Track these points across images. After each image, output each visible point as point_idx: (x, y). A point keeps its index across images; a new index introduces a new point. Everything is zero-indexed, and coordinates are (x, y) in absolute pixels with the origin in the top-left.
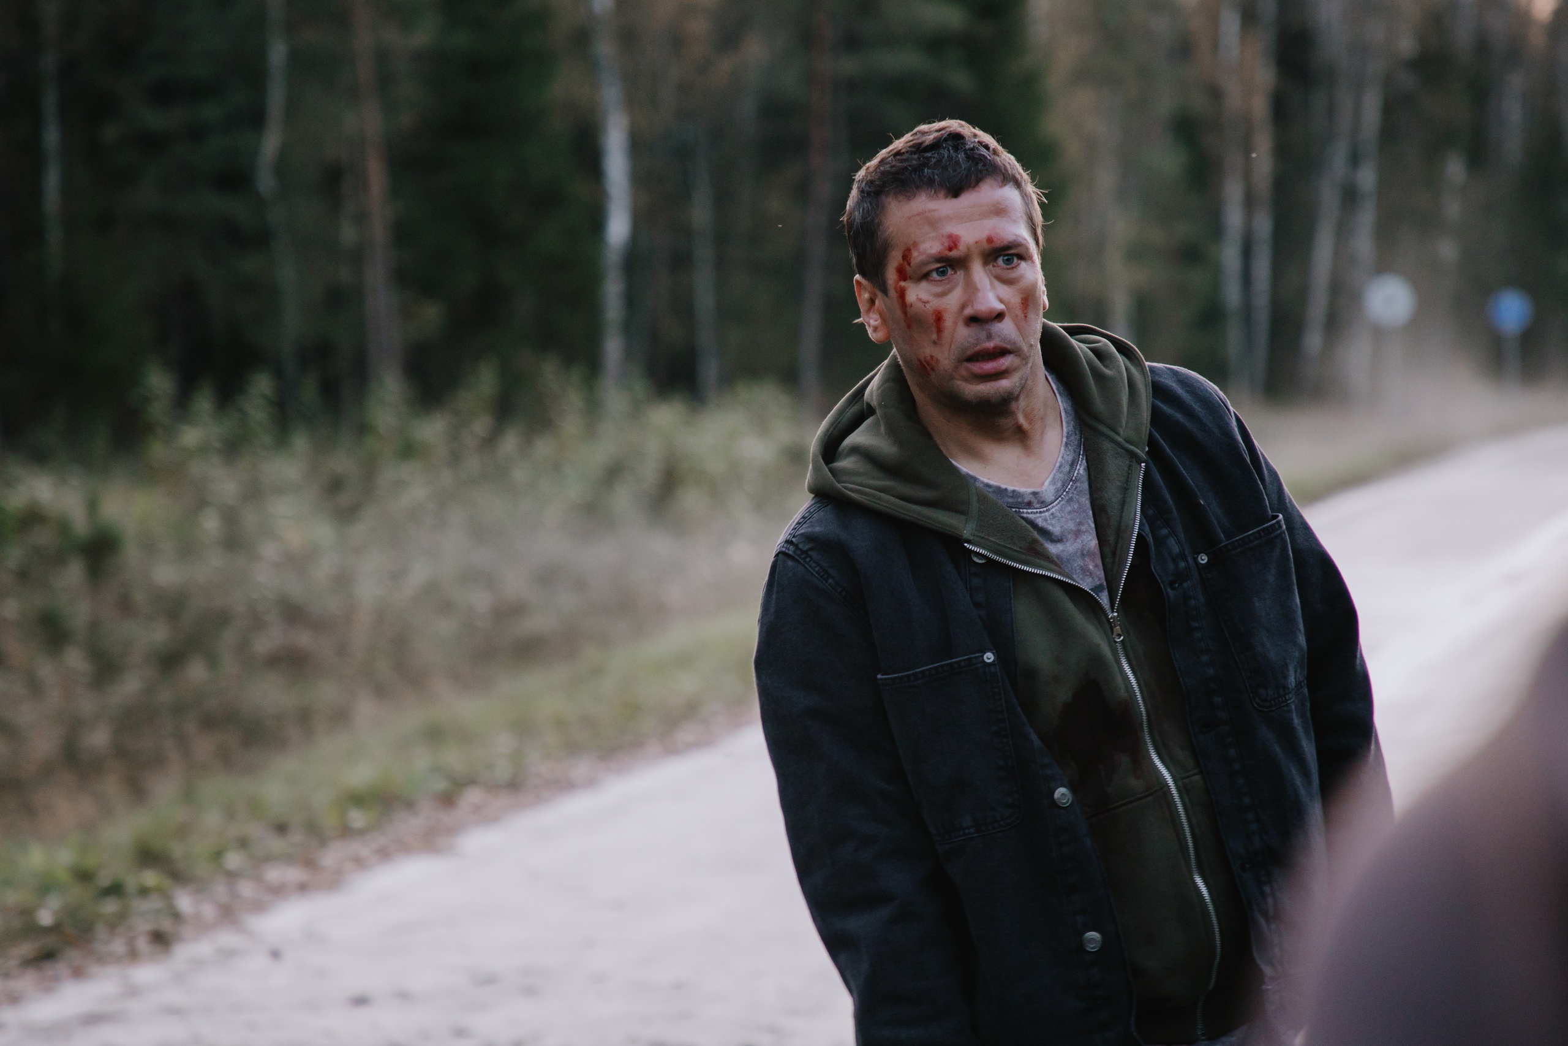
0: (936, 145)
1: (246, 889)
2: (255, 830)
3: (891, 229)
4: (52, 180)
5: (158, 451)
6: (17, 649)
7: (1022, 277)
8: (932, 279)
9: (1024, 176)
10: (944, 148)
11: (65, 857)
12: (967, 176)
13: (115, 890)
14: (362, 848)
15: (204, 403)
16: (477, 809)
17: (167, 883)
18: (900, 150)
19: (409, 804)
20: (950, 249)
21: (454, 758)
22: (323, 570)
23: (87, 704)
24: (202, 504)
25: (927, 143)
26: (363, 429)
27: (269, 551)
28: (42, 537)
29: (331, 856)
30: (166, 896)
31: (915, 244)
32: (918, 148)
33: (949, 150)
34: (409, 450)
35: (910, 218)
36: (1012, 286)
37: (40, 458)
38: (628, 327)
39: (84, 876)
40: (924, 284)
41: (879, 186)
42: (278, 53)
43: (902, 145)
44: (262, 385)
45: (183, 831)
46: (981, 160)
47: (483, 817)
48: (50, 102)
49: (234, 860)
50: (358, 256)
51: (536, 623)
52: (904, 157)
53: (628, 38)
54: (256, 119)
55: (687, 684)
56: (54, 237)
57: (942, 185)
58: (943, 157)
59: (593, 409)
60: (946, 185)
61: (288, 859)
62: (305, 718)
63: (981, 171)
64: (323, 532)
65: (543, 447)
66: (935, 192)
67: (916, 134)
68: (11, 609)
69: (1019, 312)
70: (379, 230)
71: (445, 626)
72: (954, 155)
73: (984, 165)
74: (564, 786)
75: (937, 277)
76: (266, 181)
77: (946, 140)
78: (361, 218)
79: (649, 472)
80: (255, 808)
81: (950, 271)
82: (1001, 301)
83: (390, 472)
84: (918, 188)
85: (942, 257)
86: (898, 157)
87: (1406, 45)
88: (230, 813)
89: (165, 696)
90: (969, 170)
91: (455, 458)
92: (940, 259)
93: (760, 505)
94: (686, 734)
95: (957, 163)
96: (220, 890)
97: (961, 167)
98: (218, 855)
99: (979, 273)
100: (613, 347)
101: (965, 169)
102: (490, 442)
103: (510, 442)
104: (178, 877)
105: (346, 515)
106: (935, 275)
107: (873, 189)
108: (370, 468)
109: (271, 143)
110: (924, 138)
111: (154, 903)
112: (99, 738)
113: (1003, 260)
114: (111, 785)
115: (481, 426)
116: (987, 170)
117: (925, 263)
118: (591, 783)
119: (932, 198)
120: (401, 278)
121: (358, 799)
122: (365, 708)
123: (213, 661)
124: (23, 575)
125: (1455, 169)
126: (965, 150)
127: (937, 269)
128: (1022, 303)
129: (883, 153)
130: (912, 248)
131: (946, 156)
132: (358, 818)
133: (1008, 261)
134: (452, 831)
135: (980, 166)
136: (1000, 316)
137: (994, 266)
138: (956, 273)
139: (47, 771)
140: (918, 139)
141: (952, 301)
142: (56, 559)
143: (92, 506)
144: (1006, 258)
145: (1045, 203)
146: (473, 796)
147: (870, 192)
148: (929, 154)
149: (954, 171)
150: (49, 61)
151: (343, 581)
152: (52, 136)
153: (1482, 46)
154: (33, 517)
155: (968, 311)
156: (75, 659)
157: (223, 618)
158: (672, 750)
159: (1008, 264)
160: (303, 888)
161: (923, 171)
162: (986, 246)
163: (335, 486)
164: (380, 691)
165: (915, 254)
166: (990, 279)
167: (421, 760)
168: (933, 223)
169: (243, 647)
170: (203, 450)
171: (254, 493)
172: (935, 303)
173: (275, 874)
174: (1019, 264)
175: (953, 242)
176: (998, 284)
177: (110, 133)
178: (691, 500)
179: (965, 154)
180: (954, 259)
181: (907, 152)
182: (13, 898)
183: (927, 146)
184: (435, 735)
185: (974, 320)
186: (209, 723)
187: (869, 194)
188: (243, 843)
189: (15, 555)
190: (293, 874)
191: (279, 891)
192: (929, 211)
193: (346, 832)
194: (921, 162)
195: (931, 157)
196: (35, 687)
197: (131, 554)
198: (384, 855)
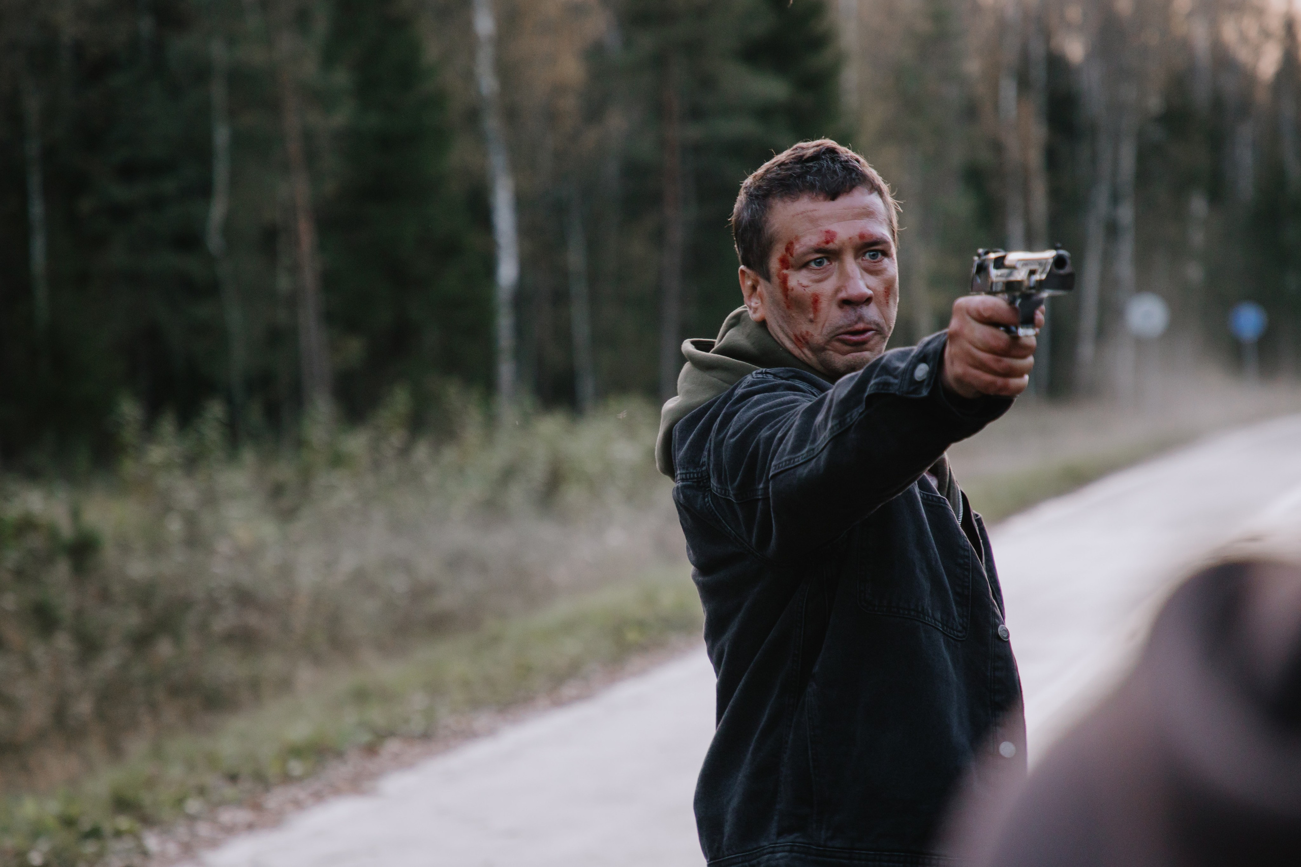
0: (816, 157)
1: (204, 829)
2: (211, 779)
3: (777, 226)
4: (38, 247)
5: (129, 467)
6: (14, 635)
7: (885, 269)
8: (811, 268)
9: (885, 187)
10: (823, 159)
11: (53, 807)
12: (843, 183)
13: (95, 833)
14: (298, 792)
15: (167, 426)
16: (396, 756)
17: (137, 826)
18: (784, 161)
19: (339, 755)
20: (827, 242)
21: (377, 715)
22: (269, 562)
23: (73, 680)
24: (167, 508)
25: (808, 155)
26: (300, 444)
27: (223, 547)
28: (35, 541)
29: (274, 800)
30: (137, 837)
31: (797, 238)
32: (800, 160)
33: (827, 161)
34: (338, 460)
35: (793, 216)
36: (878, 277)
37: (33, 475)
38: (518, 354)
39: (69, 822)
40: (804, 272)
41: (766, 190)
42: (222, 135)
43: (785, 157)
44: (215, 410)
45: (151, 783)
46: (854, 170)
47: (402, 764)
48: (35, 181)
49: (193, 805)
50: (293, 301)
51: (447, 601)
52: (788, 167)
53: (511, 114)
54: (205, 190)
55: (571, 647)
56: (41, 293)
57: (822, 189)
58: (823, 167)
59: (491, 421)
60: (826, 190)
61: (239, 803)
62: (255, 686)
63: (854, 179)
64: (268, 530)
65: (450, 454)
66: (816, 196)
67: (796, 149)
68: (10, 601)
69: (882, 299)
70: (309, 278)
71: (370, 606)
72: (832, 165)
73: (857, 174)
74: (469, 735)
75: (815, 266)
76: (214, 241)
77: (824, 153)
78: (295, 269)
79: (538, 472)
80: (212, 761)
81: (826, 263)
82: (868, 287)
83: (323, 479)
84: (801, 191)
85: (820, 249)
86: (782, 167)
87: (1154, 103)
88: (191, 766)
89: (138, 671)
90: (845, 177)
91: (377, 465)
92: (818, 250)
93: (630, 497)
94: (568, 690)
95: (835, 172)
96: (182, 831)
97: (838, 175)
98: (180, 802)
99: (851, 265)
100: (506, 370)
101: (841, 177)
102: (405, 452)
103: (421, 452)
104: (147, 820)
105: (287, 515)
106: (813, 265)
107: (761, 193)
108: (306, 476)
109: (218, 210)
110: (805, 152)
111: (127, 844)
112: (84, 707)
113: (870, 255)
114: (94, 747)
115: (397, 438)
116: (859, 179)
117: (805, 254)
118: (491, 732)
119: (813, 199)
120: (329, 318)
121: (296, 752)
122: (305, 675)
123: (177, 638)
124: (19, 574)
125: (1198, 205)
126: (841, 162)
127: (815, 260)
128: (886, 292)
129: (767, 165)
130: (794, 241)
131: (825, 166)
132: (296, 767)
133: (874, 256)
134: (374, 776)
135: (854, 175)
136: (868, 300)
137: (863, 260)
138: (831, 264)
139: (41, 736)
140: (799, 153)
141: (828, 287)
142: (46, 560)
143: (75, 514)
144: (871, 253)
145: (901, 212)
146: (392, 746)
147: (758, 195)
148: (811, 164)
149: (832, 178)
150: (33, 148)
151: (285, 571)
152: (37, 209)
153: (1218, 103)
154: (27, 525)
155: (843, 295)
156: (63, 642)
157: (185, 604)
158: (559, 703)
159: (873, 259)
160: (250, 827)
161: (805, 177)
162: (857, 241)
163: (277, 491)
164: (317, 660)
165: (797, 246)
166: (860, 270)
167: (350, 717)
168: (813, 221)
169: (203, 627)
170: (167, 466)
171: (210, 499)
172: (814, 288)
173: (227, 816)
174: (883, 259)
175: (830, 236)
176: (865, 274)
177: (86, 205)
178: (573, 494)
179: (841, 165)
180: (830, 250)
181: (791, 163)
182: (10, 842)
183: (809, 157)
184: (361, 696)
185: (847, 303)
186: (176, 691)
187: (757, 197)
188: (201, 791)
189: (13, 557)
190: (242, 816)
191: (231, 830)
192: (810, 211)
193: (287, 779)
194: (804, 171)
195: (812, 166)
196: (31, 667)
197: (109, 554)
198: (319, 797)
